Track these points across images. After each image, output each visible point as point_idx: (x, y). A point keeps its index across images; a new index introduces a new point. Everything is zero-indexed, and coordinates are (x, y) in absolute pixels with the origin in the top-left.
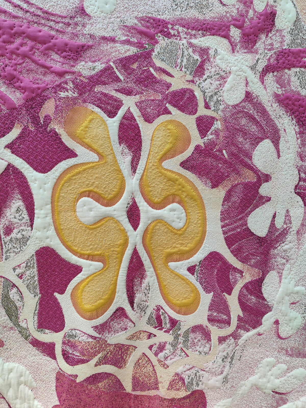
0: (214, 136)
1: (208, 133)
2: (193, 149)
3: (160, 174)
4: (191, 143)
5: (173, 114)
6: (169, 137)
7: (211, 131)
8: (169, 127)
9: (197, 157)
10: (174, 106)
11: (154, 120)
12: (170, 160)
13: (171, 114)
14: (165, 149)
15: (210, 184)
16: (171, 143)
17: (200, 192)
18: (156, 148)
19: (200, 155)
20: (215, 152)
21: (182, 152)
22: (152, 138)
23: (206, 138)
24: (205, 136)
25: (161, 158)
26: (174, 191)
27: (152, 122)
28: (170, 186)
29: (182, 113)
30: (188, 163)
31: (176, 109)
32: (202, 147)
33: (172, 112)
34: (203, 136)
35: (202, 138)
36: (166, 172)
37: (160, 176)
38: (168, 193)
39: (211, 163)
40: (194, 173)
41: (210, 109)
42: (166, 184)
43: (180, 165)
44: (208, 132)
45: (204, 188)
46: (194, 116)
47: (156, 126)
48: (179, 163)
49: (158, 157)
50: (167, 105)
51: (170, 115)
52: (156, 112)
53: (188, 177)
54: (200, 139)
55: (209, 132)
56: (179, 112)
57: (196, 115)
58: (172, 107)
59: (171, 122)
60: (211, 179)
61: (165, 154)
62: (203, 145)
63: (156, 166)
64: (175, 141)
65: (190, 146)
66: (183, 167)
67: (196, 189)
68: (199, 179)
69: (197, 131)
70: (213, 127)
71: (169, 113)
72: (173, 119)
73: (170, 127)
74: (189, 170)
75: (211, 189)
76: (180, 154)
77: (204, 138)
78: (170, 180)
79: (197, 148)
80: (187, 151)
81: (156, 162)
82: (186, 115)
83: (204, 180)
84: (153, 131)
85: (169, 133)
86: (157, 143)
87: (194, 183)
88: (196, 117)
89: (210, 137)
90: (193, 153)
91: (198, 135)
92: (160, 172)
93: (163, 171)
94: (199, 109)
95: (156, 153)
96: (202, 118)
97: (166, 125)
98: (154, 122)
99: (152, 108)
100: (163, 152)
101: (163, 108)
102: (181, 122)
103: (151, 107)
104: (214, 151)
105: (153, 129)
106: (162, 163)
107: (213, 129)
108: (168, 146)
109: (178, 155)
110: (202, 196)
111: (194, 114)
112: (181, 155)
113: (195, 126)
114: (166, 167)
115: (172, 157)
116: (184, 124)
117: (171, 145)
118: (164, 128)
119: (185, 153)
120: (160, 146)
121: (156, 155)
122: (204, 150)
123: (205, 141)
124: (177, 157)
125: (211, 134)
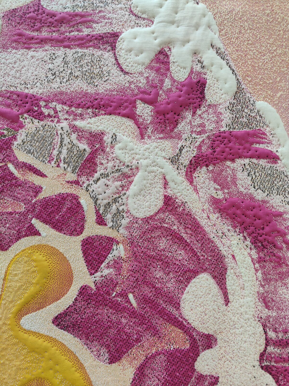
0: (112, 270)
1: (102, 266)
2: (76, 293)
3: (15, 340)
4: (74, 283)
5: (42, 235)
6: (35, 274)
7: (107, 261)
8: (34, 257)
9: (84, 307)
10: (45, 222)
11: (10, 246)
12: (34, 314)
13: (40, 235)
14: (26, 295)
15: (107, 355)
16: (37, 284)
17: (88, 371)
18: (12, 292)
19: (89, 303)
20: (114, 297)
21: (58, 299)
22: (5, 276)
23: (98, 274)
24: (97, 271)
25: (20, 310)
26: (40, 371)
27: (6, 250)
28: (32, 362)
29: (58, 233)
30: (68, 318)
31: (48, 226)
32: (91, 289)
33: (41, 233)
34: (93, 271)
35: (91, 274)
36: (26, 336)
37: (14, 344)
38: (29, 376)
39: (109, 317)
40: (78, 337)
41: (106, 225)
42: (26, 358)
43: (53, 322)
44: (102, 263)
45: (95, 363)
46: (78, 237)
47: (13, 256)
48: (52, 318)
49: (14, 310)
50: (34, 221)
51: (37, 238)
52: (15, 232)
53: (66, 344)
54: (88, 276)
55: (104, 264)
56: (53, 232)
57: (82, 235)
58: (41, 224)
59: (39, 248)
60: (108, 347)
61: (27, 303)
62: (93, 286)
63: (9, 325)
64: (45, 280)
65: (72, 288)
66: (58, 325)
67: (81, 367)
68: (86, 347)
69: (84, 262)
70: (110, 255)
71: (37, 233)
72: (44, 242)
73: (37, 256)
74: (69, 331)
75: (108, 365)
76: (53, 302)
77: (96, 275)
78: (33, 350)
79: (84, 290)
80: (66, 296)
81: (9, 319)
82: (65, 235)
83: (94, 349)
84: (7, 265)
85: (35, 267)
86: (13, 284)
87: (77, 355)
88: (82, 239)
89: (106, 272)
90: (76, 300)
91: (85, 269)
92: (16, 337)
93: (21, 334)
94: (86, 226)
95: (11, 302)
96: (91, 241)
97: (30, 253)
98: (10, 249)
99: (8, 225)
100: (23, 300)
101: (27, 226)
102: (57, 248)
103: (6, 224)
104: (113, 295)
105: (8, 261)
106: (20, 319)
107: (109, 259)
108: (32, 290)
109: (50, 304)
110: (92, 380)
111: (78, 235)
112: (55, 304)
113: (80, 254)
114: (26, 327)
115: (39, 309)
116: (61, 251)
117: (38, 287)
118: (26, 259)
119: (62, 299)
120: (19, 289)
121: (11, 305)
122: (95, 294)
123: (97, 279)
124: (48, 307)
125: (108, 267)
